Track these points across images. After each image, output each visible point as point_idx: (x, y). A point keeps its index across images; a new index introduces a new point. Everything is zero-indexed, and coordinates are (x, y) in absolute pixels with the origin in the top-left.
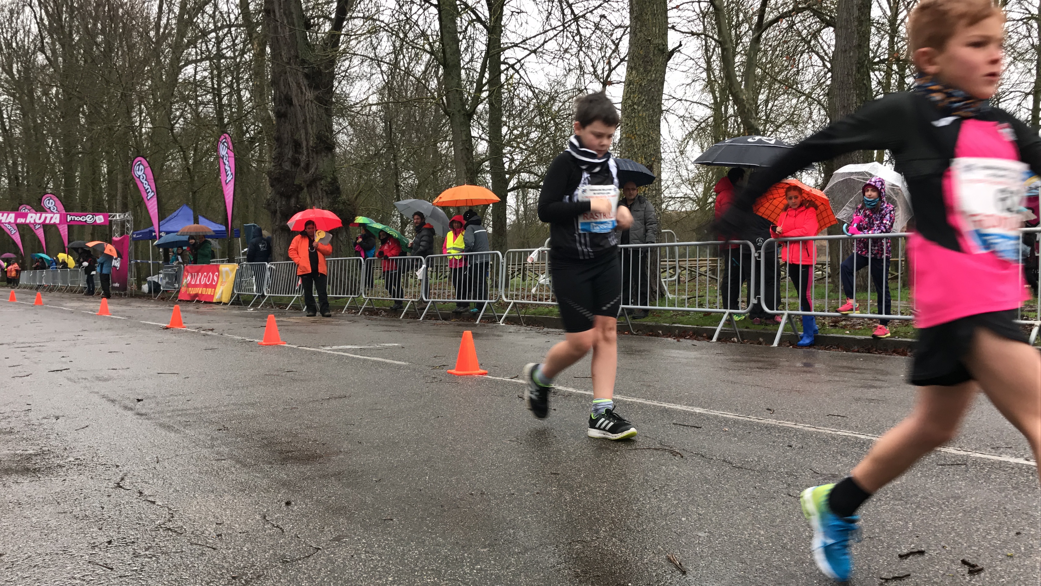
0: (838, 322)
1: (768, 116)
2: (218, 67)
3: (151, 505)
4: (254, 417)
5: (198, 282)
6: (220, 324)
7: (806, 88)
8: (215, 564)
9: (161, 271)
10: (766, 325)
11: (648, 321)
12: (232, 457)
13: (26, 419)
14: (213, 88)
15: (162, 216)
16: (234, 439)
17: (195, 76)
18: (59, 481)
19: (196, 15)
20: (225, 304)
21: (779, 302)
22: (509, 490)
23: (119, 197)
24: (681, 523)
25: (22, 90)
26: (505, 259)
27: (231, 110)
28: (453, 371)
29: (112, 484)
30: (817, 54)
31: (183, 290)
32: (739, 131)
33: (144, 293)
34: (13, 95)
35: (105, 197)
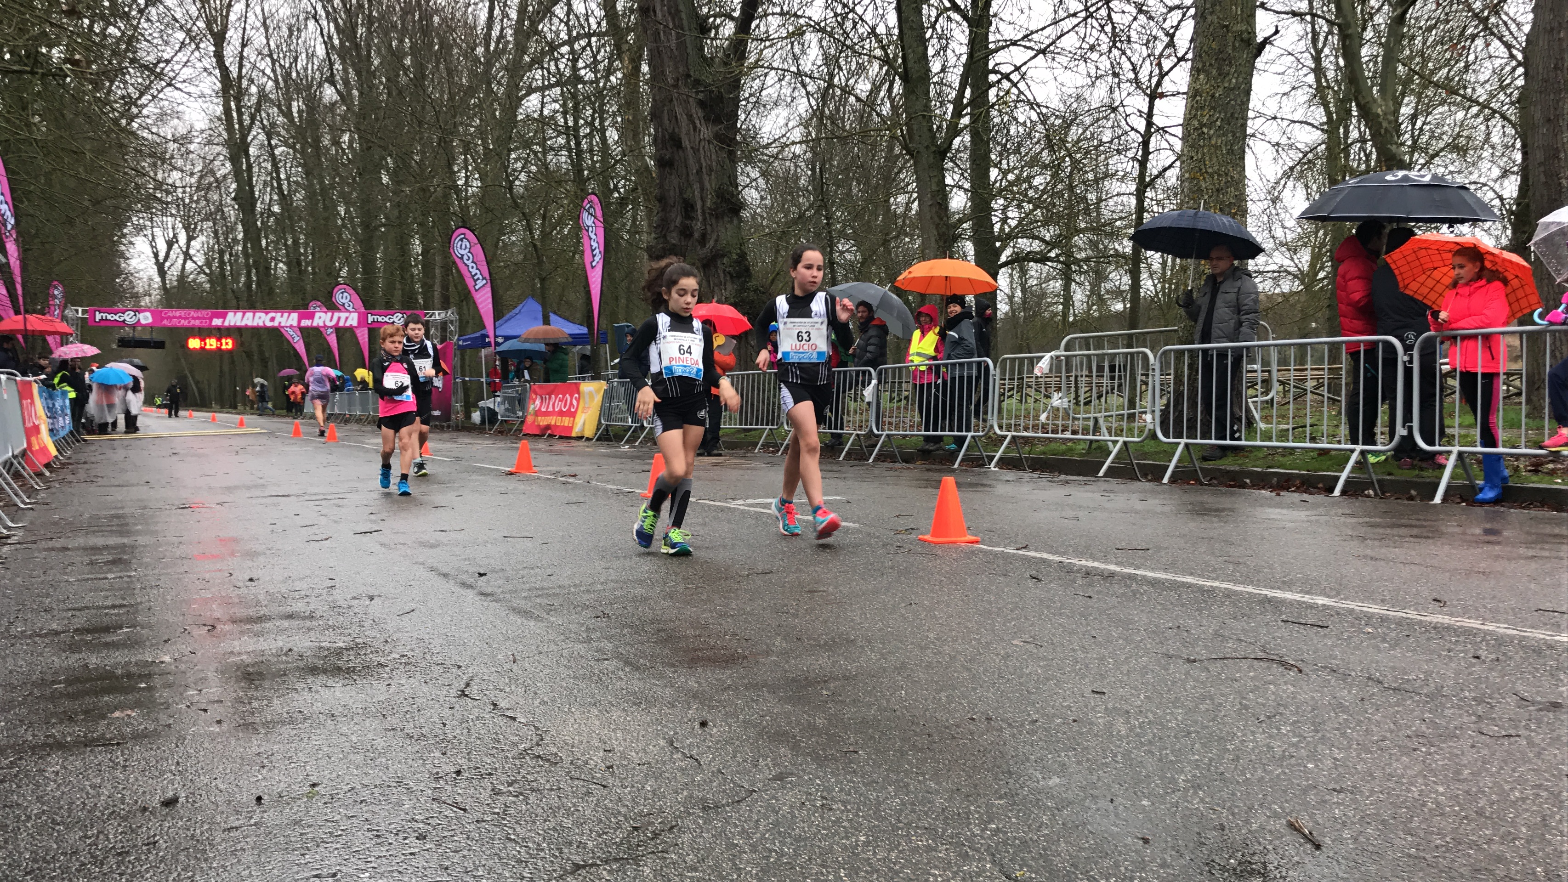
0: (1542, 464)
1: (1415, 142)
2: (574, 96)
3: (511, 722)
4: (645, 599)
5: (550, 409)
6: (585, 468)
7: (1481, 94)
8: (607, 809)
9: (498, 393)
10: (1422, 469)
11: (1229, 464)
12: (619, 656)
13: (331, 599)
14: (568, 128)
15: (499, 313)
16: (618, 630)
17: (542, 111)
18: (382, 686)
19: (541, 20)
20: (588, 439)
21: (1442, 434)
22: (1029, 715)
23: (437, 288)
24: (1306, 771)
25: (304, 138)
26: (998, 370)
27: (592, 159)
28: (927, 537)
29: (453, 692)
30: (1500, 38)
31: (530, 419)
32: (1368, 166)
33: (475, 424)
34: (293, 147)
35: (418, 286)
